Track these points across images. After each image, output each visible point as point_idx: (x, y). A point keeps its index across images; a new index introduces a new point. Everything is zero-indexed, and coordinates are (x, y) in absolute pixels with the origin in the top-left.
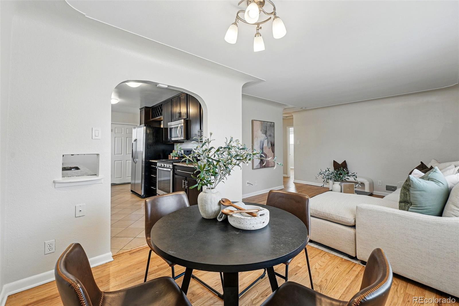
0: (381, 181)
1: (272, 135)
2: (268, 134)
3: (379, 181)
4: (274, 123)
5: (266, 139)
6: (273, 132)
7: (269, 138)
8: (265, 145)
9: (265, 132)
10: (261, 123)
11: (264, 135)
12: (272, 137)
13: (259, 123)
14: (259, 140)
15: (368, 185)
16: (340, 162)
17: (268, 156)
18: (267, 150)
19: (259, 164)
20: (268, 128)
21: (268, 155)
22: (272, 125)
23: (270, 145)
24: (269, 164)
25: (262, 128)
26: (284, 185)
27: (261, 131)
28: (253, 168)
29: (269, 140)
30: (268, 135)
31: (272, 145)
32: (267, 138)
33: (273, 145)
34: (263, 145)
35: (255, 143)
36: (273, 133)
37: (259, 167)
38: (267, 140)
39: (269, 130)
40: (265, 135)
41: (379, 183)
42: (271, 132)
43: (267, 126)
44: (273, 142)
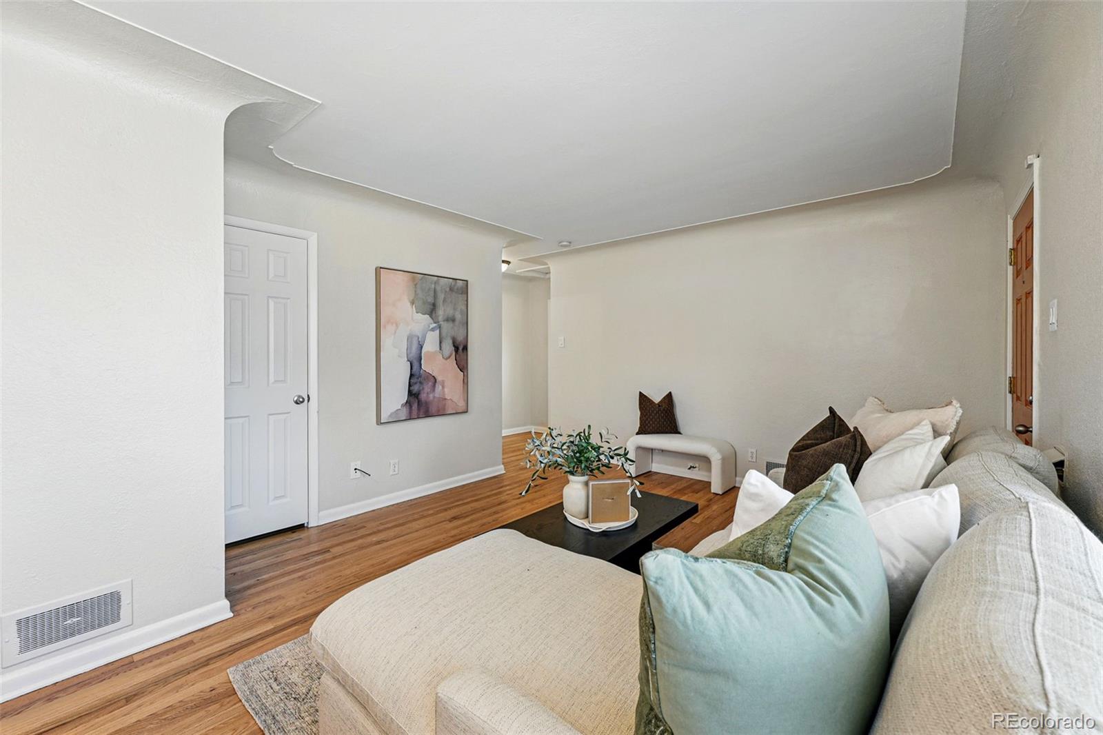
0: (754, 451)
1: (458, 316)
2: (441, 313)
3: (750, 450)
4: (467, 281)
5: (433, 330)
6: (464, 308)
7: (445, 325)
8: (430, 345)
9: (432, 307)
10: (413, 279)
11: (428, 316)
12: (457, 323)
13: (401, 279)
14: (404, 332)
15: (720, 461)
16: (657, 398)
17: (443, 381)
18: (438, 364)
19: (402, 405)
20: (441, 296)
21: (439, 379)
22: (460, 289)
23: (448, 348)
24: (445, 405)
25: (416, 294)
26: (503, 464)
27: (412, 303)
28: (379, 422)
29: (444, 334)
30: (440, 318)
31: (457, 349)
32: (440, 327)
33: (461, 348)
34: (422, 347)
35: (387, 341)
36: (461, 312)
37: (403, 415)
38: (438, 331)
39: (444, 301)
40: (431, 317)
41: (750, 454)
42: (455, 309)
43: (438, 289)
44: (460, 338)
